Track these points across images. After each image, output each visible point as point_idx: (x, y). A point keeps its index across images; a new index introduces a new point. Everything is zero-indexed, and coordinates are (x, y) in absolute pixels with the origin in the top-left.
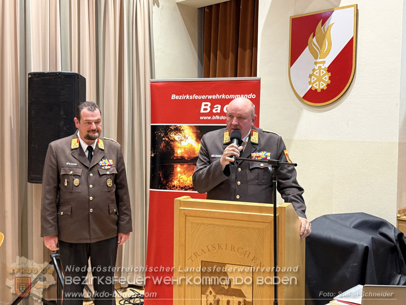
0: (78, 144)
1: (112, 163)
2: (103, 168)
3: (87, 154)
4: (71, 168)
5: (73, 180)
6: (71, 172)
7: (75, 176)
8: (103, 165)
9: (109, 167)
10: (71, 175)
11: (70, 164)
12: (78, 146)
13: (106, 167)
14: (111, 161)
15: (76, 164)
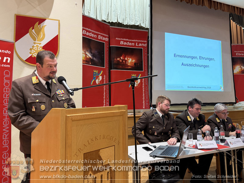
0: (37, 80)
1: (64, 92)
2: (59, 96)
3: (46, 87)
4: (36, 97)
5: (40, 106)
6: (37, 101)
7: (40, 102)
8: (59, 94)
9: (63, 95)
10: (38, 102)
11: (35, 95)
12: (38, 82)
13: (61, 95)
14: (62, 91)
15: (40, 95)
